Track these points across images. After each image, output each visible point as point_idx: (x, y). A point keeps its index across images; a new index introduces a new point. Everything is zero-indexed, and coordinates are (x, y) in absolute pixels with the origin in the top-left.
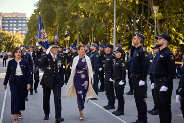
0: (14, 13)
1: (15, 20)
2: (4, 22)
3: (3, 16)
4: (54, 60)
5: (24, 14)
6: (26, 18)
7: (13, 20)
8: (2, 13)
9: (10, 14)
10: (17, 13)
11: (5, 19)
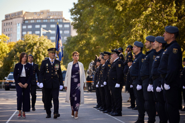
0: (42, 12)
1: (44, 23)
2: (25, 27)
3: (24, 17)
4: (52, 64)
5: (60, 13)
6: (63, 19)
7: (41, 24)
8: (22, 12)
9: (36, 13)
10: (48, 12)
11: (27, 22)
